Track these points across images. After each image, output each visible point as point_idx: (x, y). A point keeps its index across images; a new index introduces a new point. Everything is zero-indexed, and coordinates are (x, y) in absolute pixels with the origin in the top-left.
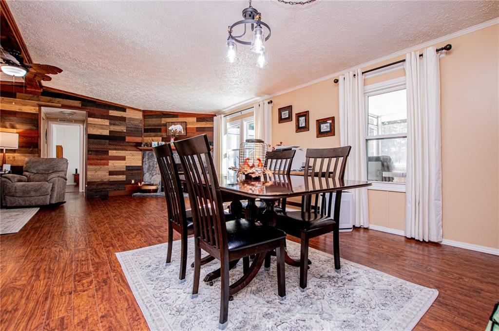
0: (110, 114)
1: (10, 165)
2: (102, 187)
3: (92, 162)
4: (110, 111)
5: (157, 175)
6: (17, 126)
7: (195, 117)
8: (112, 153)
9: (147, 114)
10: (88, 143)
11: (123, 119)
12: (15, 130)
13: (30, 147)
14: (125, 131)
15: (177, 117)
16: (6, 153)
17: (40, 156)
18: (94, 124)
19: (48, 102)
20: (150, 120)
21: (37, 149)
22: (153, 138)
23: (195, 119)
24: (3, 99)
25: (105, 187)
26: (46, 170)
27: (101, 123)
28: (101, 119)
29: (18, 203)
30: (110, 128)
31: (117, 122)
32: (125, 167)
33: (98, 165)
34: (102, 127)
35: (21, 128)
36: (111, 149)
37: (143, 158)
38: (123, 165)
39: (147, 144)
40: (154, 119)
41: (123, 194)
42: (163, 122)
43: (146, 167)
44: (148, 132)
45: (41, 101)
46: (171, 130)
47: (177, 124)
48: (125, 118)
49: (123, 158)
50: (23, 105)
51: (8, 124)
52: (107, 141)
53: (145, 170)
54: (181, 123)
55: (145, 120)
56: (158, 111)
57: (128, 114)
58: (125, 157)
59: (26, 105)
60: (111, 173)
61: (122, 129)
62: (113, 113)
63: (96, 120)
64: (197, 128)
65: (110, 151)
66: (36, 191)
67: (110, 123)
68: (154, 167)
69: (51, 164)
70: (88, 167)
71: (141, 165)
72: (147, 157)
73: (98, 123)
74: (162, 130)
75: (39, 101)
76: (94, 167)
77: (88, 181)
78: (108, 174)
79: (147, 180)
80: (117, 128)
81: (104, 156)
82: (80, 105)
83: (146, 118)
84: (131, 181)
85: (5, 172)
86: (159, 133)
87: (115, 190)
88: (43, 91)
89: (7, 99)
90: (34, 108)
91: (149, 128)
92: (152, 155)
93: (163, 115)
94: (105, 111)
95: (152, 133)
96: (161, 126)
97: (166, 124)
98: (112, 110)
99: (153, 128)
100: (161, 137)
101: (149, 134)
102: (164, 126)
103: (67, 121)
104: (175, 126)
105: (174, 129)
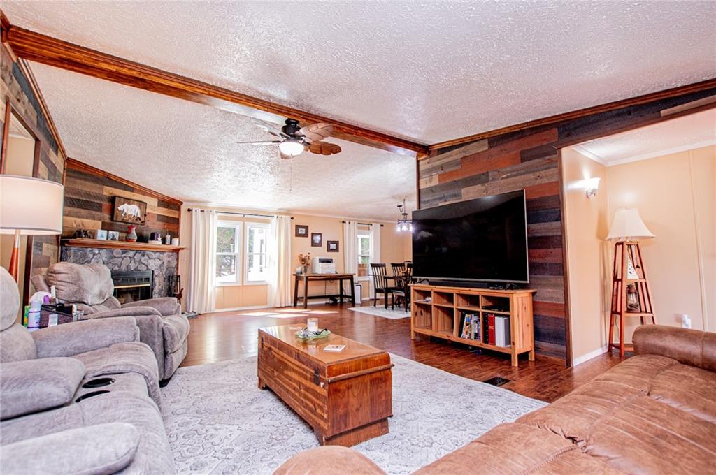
0: (50, 157)
4: (50, 150)
7: (156, 197)
9: (75, 168)
11: (54, 171)
15: (133, 191)
20: (79, 181)
22: (84, 220)
23: (156, 201)
28: (45, 164)
31: (51, 177)
40: (88, 183)
42: (105, 193)
44: (73, 206)
46: (122, 211)
48: (56, 168)
55: (68, 178)
56: (101, 172)
57: (58, 162)
58: (50, 257)
62: (51, 154)
63: (42, 165)
64: (157, 214)
74: (104, 207)
82: (36, 123)
83: (69, 176)
86: (99, 213)
91: (78, 198)
92: (85, 255)
93: (108, 180)
94: (48, 146)
95: (82, 211)
96: (101, 199)
97: (112, 199)
98: (51, 146)
99: (84, 199)
100: (100, 220)
101: (75, 210)
102: (108, 202)
104: (129, 206)
105: (125, 211)
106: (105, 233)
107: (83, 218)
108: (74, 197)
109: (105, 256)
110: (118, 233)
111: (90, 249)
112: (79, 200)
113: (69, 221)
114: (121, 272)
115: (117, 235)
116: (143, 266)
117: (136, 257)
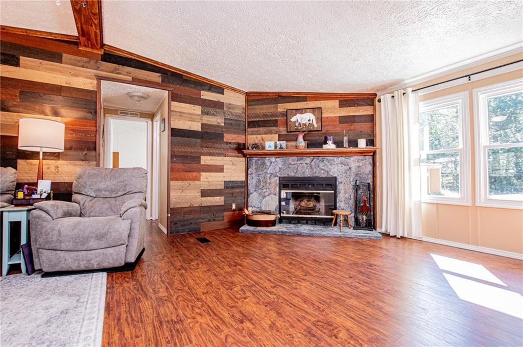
0: (202, 97)
1: (50, 181)
2: (191, 216)
3: (177, 175)
4: (203, 92)
5: (272, 195)
6: (63, 111)
7: (335, 98)
8: (205, 160)
9: (253, 98)
10: (172, 144)
11: (219, 105)
12: (59, 119)
13: (82, 149)
14: (223, 125)
15: (306, 101)
16: (43, 159)
17: (98, 165)
18: (180, 112)
19: (112, 72)
20: (257, 107)
21: (93, 153)
22: (264, 136)
23: (336, 102)
24: (41, 63)
25: (197, 216)
26: (112, 191)
27: (190, 112)
28: (190, 104)
29: (64, 265)
30: (202, 119)
31: (211, 110)
32: (223, 183)
33: (186, 180)
34: (191, 116)
35: (70, 115)
36: (204, 154)
37: (247, 169)
38: (221, 179)
39: (256, 146)
40: (265, 106)
41: (220, 227)
42: (279, 110)
43: (252, 182)
44: (255, 127)
45: (102, 70)
46: (295, 122)
47: (306, 112)
48: (223, 103)
49: (220, 169)
50: (73, 75)
51: (48, 108)
52: (199, 141)
53: (251, 188)
54: (313, 110)
55: (249, 107)
56: (273, 93)
57: (227, 98)
58: (223, 166)
59: (77, 76)
60: (205, 193)
61: (219, 121)
62: (206, 95)
63: (183, 105)
64: (340, 117)
65: (202, 157)
66: (100, 237)
67: (202, 112)
68: (266, 182)
69: (120, 180)
70: (172, 183)
71: (243, 179)
72: (254, 167)
73: (186, 111)
74: (279, 123)
75: (98, 69)
76: (180, 183)
77: (172, 206)
78: (200, 194)
79: (254, 204)
80: (211, 120)
81: (195, 166)
82: (159, 80)
83: (250, 105)
84: (232, 206)
85: (41, 195)
86: (275, 128)
87: (210, 221)
88: (104, 53)
89: (48, 65)
90: (90, 81)
91: (258, 120)
92: (264, 164)
93: (280, 98)
94: (195, 91)
95: (261, 129)
96: (276, 116)
97: (285, 113)
98: (205, 90)
99: (263, 119)
100: (276, 134)
101: (256, 129)
102: (283, 116)
103: (131, 114)
104: (302, 115)
105: (299, 121)
106: (272, 144)
107: (263, 134)
108: (255, 120)
109: (281, 163)
110: (285, 142)
111: (268, 158)
112: (259, 121)
113: (252, 139)
114: (297, 178)
115: (284, 143)
116: (323, 172)
117: (313, 163)
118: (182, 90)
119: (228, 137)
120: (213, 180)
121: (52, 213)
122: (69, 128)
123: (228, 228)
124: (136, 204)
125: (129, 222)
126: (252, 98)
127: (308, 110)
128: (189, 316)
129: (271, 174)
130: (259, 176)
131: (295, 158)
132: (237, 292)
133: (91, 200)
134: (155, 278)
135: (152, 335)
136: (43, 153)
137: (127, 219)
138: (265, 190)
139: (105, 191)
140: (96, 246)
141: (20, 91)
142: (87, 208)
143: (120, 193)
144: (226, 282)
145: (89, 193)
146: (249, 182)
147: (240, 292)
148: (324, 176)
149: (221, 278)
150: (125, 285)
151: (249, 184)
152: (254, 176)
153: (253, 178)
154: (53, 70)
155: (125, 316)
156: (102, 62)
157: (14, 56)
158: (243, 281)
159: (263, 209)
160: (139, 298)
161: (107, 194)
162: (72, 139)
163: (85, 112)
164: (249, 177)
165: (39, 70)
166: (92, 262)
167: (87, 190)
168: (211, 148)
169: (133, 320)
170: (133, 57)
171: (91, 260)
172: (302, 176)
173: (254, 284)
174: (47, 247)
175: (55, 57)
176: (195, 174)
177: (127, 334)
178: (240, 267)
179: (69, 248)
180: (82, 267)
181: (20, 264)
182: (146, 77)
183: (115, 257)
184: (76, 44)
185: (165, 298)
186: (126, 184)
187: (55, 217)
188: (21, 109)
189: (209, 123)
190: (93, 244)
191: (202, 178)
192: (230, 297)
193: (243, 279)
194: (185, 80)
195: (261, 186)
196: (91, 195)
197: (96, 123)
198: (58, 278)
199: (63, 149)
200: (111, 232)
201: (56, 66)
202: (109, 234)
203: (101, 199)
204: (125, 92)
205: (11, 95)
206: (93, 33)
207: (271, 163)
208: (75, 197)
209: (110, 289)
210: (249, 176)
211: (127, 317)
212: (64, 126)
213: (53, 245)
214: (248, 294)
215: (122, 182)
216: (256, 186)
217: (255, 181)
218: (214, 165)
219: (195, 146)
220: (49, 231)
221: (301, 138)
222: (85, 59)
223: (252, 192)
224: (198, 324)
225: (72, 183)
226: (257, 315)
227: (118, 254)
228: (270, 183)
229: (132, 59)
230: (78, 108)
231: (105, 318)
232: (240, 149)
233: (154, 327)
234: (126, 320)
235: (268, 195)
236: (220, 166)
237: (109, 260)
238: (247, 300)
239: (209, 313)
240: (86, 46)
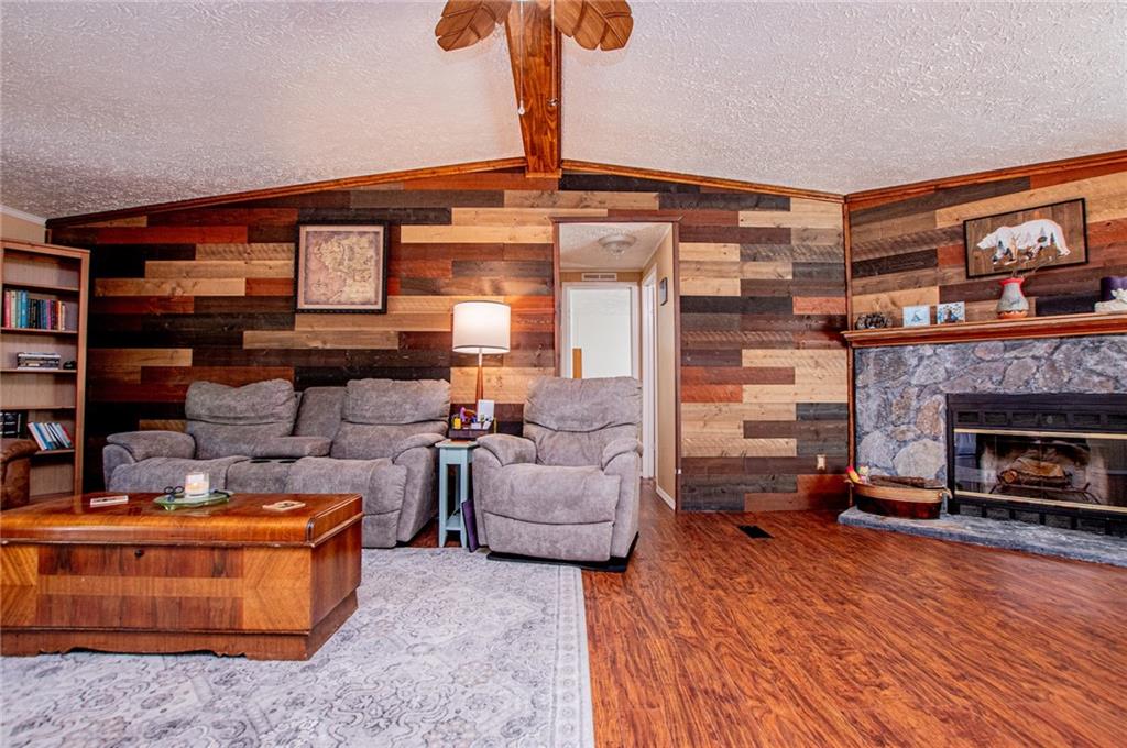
0: (741, 224)
1: (492, 403)
2: (724, 478)
3: (695, 391)
4: (742, 214)
6: (507, 286)
8: (753, 358)
10: (684, 328)
11: (779, 236)
12: (501, 298)
13: (533, 347)
14: (790, 277)
15: (1028, 188)
16: (482, 366)
17: (558, 374)
18: (698, 262)
19: (576, 207)
20: (878, 225)
21: (550, 353)
22: (897, 294)
24: (476, 213)
25: (735, 478)
26: (582, 421)
27: (716, 258)
28: (715, 242)
29: (518, 545)
30: (741, 272)
31: (763, 250)
32: (793, 408)
33: (713, 401)
34: (719, 269)
35: (517, 289)
36: (751, 346)
37: (854, 375)
38: (788, 399)
39: (875, 320)
40: (897, 221)
41: (790, 507)
42: (941, 225)
43: (868, 408)
44: (872, 274)
45: (560, 207)
46: (992, 250)
47: (1030, 218)
48: (789, 229)
49: (786, 377)
50: (520, 223)
51: (486, 284)
52: (737, 317)
53: (866, 420)
54: (1054, 210)
55: (854, 228)
56: (918, 185)
57: (799, 217)
58: (793, 369)
59: (523, 223)
60: (752, 430)
61: (780, 270)
62: (750, 219)
63: (702, 246)
65: (744, 352)
66: (572, 503)
67: (742, 255)
68: (907, 408)
69: (595, 401)
70: (684, 407)
71: (844, 399)
72: (871, 370)
73: (707, 259)
75: (554, 205)
76: (699, 407)
77: (685, 454)
78: (742, 431)
79: (873, 459)
80: (764, 270)
81: (729, 371)
82: (655, 205)
83: (856, 225)
84: (816, 460)
85: (482, 424)
86: (928, 271)
87: (764, 490)
88: (563, 175)
89: (485, 213)
90: (542, 228)
91: (878, 256)
92: (899, 362)
93: (941, 194)
94: (726, 213)
95: (889, 277)
96: (932, 240)
97: (961, 230)
98: (747, 208)
99: (892, 254)
100: (934, 285)
101: (875, 279)
102: (952, 240)
103: (602, 277)
104: (1015, 230)
105: (1006, 245)
106: (923, 311)
107: (894, 289)
108: (871, 257)
109: (952, 359)
110: (962, 304)
111: (912, 348)
112: (881, 259)
113: (865, 303)
114: (1006, 396)
115: (959, 309)
116: (1096, 379)
117: (1058, 356)
118: (701, 216)
119: (802, 305)
120: (774, 401)
121: (500, 453)
122: (517, 315)
123: (808, 511)
124: (627, 447)
125: (616, 479)
126: (861, 208)
127: (1036, 213)
128: (749, 693)
129: (922, 387)
130: (886, 393)
131: (997, 344)
132: (854, 665)
133: (551, 437)
134: (667, 595)
135: (678, 710)
136: (484, 355)
137: (614, 474)
138: (903, 427)
139: (573, 420)
140: (563, 519)
141: (453, 262)
142: (546, 450)
143: (597, 425)
144: (823, 635)
145: (547, 424)
146: (859, 406)
147: (864, 669)
148: (1104, 391)
149: (810, 624)
150: (614, 597)
151: (858, 411)
152: (871, 392)
153: (869, 397)
154: (491, 221)
155: (624, 658)
156: (561, 192)
157: (444, 209)
158: (869, 644)
159: (901, 472)
160: (644, 630)
161: (576, 426)
162: (520, 330)
163: (536, 282)
164: (857, 395)
165: (475, 225)
166: (558, 545)
167: (544, 417)
168: (763, 331)
169: (638, 670)
170: (609, 172)
171: (557, 542)
172: (1023, 390)
173: (901, 657)
174: (494, 511)
175: (495, 199)
176: (730, 388)
177: (633, 696)
178: (854, 608)
179: (525, 516)
180: (544, 553)
181: (459, 532)
182: (632, 203)
183: (595, 542)
184: (522, 170)
185: (693, 641)
186: (606, 409)
187: (504, 463)
188: (454, 290)
189: (759, 277)
190: (560, 513)
191: (746, 397)
192: (841, 675)
193: (869, 640)
194: (705, 194)
195: (893, 417)
196: (551, 426)
197: (553, 300)
198: (510, 564)
199: (508, 347)
200: (588, 496)
201: (495, 213)
202: (585, 499)
203: (566, 435)
204: (596, 238)
205: (443, 269)
206: (548, 145)
207: (921, 359)
208: (528, 429)
209: (590, 599)
210: (857, 391)
211: (627, 661)
212: (508, 309)
213: (503, 508)
214: (886, 678)
215: (598, 404)
216: (879, 416)
217: (877, 403)
218: (772, 369)
219: (728, 328)
220: (498, 484)
221: (1014, 290)
222: (535, 192)
223: (866, 429)
224: (773, 716)
225: (523, 405)
226: (920, 736)
227: (599, 538)
228: (919, 410)
229: (606, 176)
230: (527, 277)
231: (591, 653)
232: (835, 329)
233: (680, 695)
234: (627, 666)
235: (914, 440)
236: (786, 369)
237: (584, 545)
238: (886, 692)
239: (792, 698)
240: (535, 170)
